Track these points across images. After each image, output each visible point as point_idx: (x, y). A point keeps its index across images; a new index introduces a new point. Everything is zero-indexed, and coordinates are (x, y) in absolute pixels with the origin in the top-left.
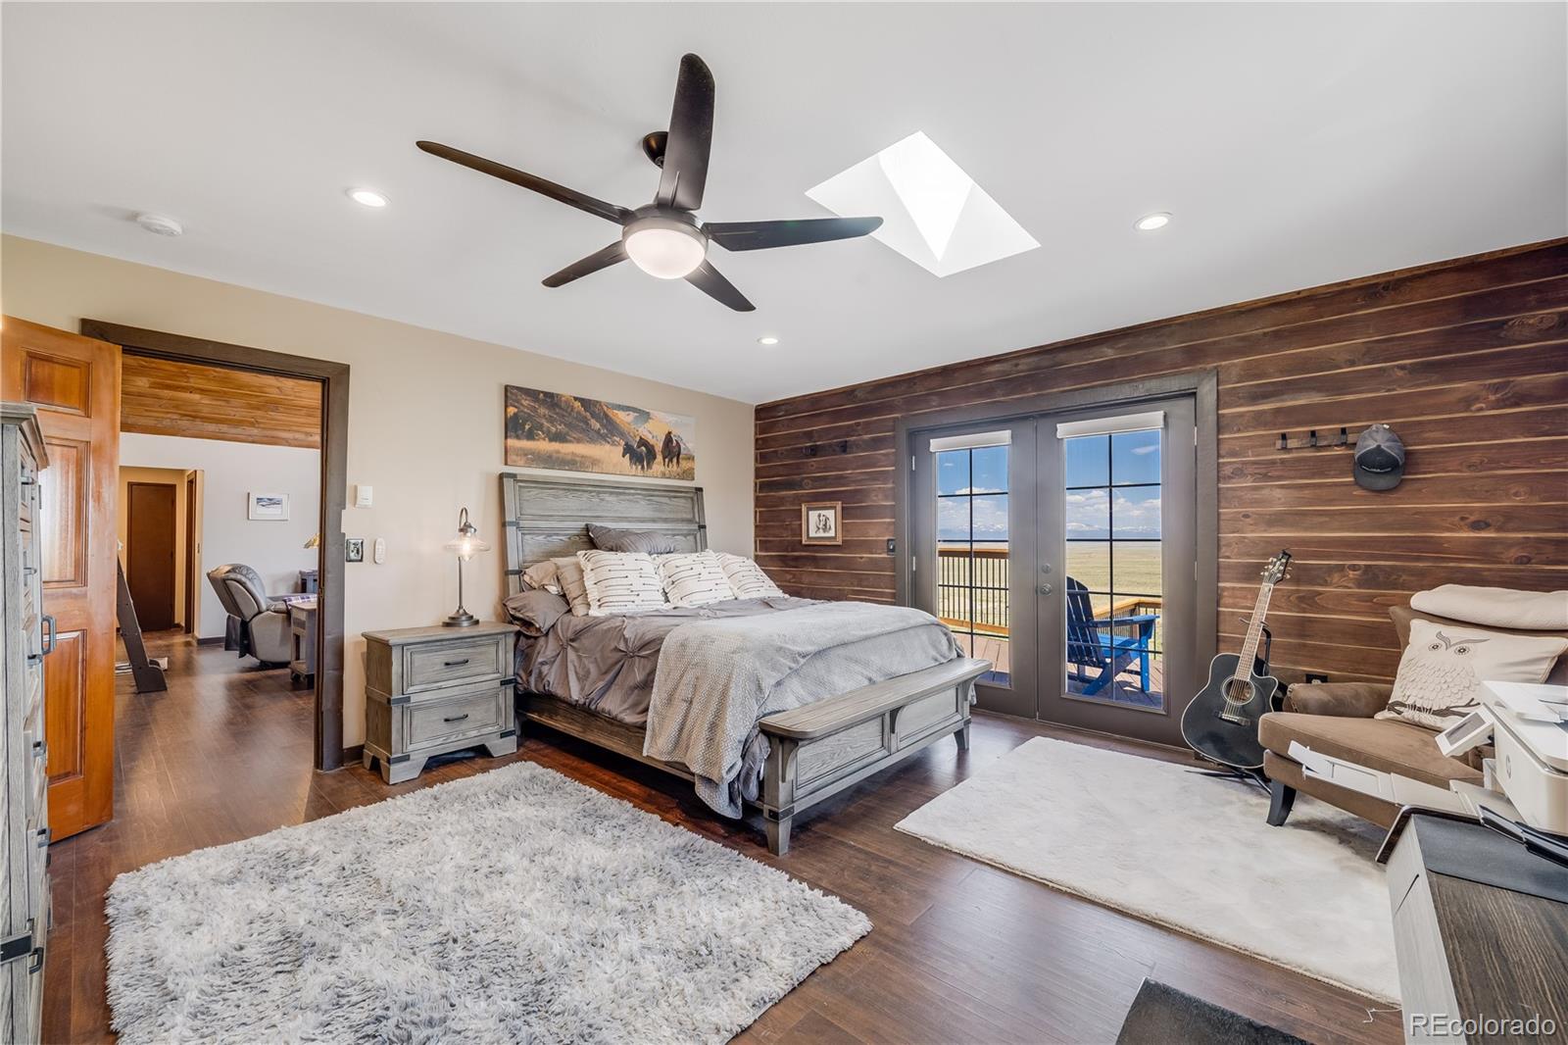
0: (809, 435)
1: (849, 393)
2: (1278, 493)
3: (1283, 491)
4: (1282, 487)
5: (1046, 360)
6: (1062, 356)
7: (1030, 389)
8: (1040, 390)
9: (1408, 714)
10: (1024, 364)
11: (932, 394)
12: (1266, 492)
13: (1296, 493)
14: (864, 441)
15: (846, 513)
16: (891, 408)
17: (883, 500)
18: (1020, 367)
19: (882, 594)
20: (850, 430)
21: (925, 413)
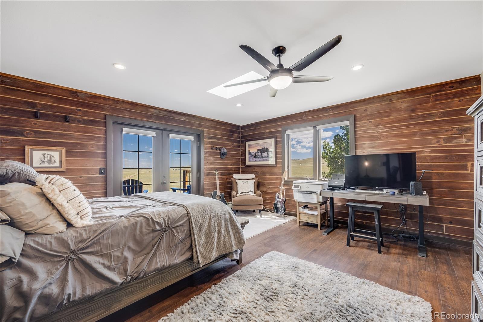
0: (33, 105)
1: (74, 93)
2: (212, 158)
3: (213, 158)
4: (212, 157)
5: (168, 114)
6: (173, 115)
7: (164, 121)
8: (167, 123)
9: (244, 194)
10: (162, 113)
11: (127, 110)
12: (210, 158)
13: (215, 158)
14: (84, 120)
15: (68, 154)
16: (103, 109)
17: (96, 150)
18: (161, 113)
19: (96, 193)
20: (71, 112)
21: (122, 117)
